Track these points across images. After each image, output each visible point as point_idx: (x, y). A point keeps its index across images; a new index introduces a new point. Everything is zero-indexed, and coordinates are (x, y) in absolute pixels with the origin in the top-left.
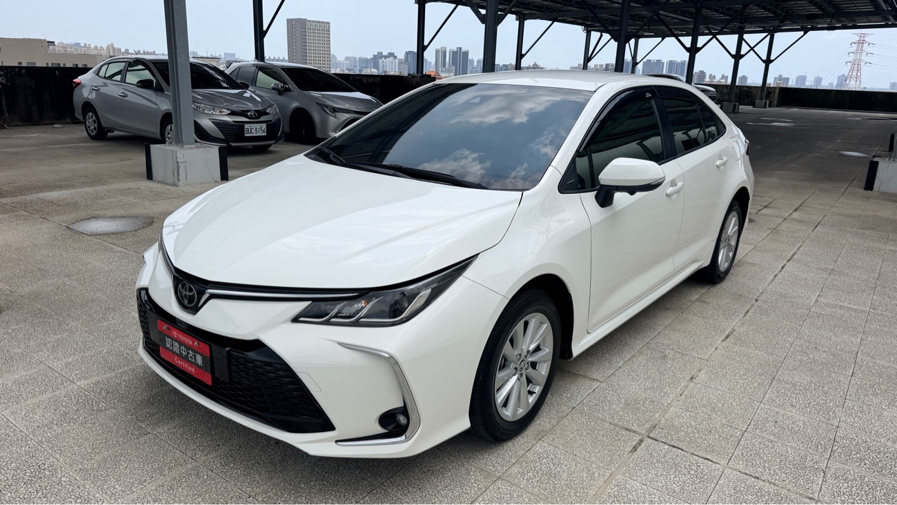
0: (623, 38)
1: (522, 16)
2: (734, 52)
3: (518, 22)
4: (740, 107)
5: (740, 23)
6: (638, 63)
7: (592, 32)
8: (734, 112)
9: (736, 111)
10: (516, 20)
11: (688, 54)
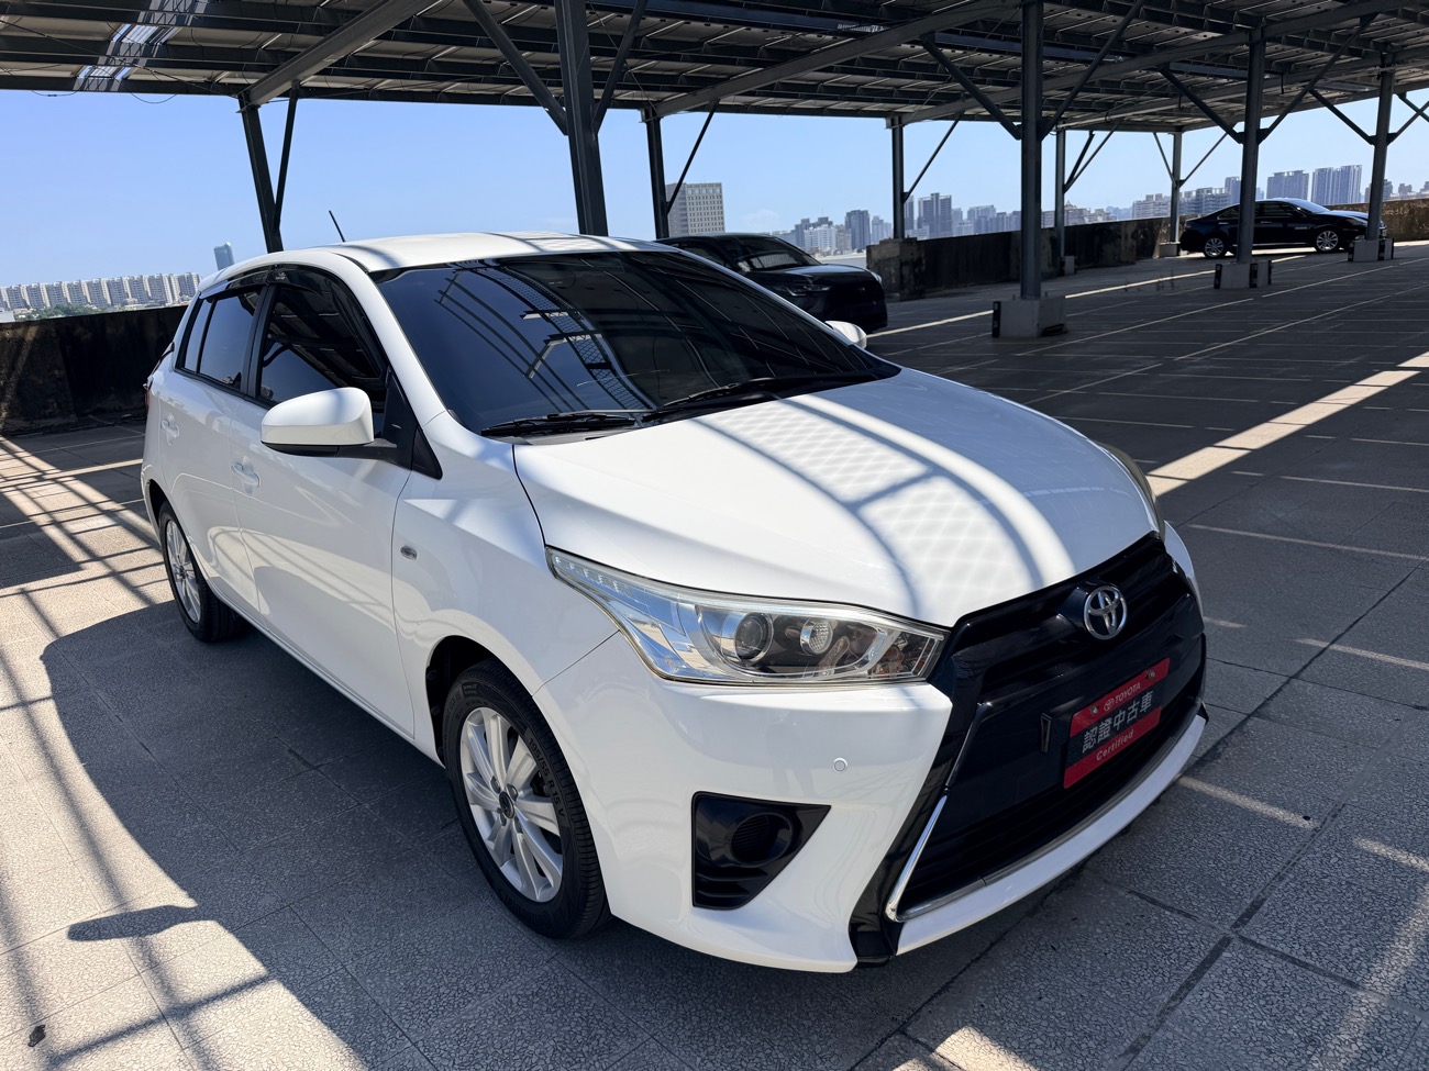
0: (1032, 129)
1: (897, 118)
2: (1372, 131)
3: (890, 131)
4: (1396, 244)
5: (1382, 66)
6: (1182, 182)
7: (1067, 132)
8: (1381, 259)
9: (1387, 254)
10: (888, 127)
11: (1241, 147)
